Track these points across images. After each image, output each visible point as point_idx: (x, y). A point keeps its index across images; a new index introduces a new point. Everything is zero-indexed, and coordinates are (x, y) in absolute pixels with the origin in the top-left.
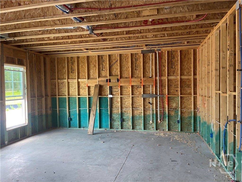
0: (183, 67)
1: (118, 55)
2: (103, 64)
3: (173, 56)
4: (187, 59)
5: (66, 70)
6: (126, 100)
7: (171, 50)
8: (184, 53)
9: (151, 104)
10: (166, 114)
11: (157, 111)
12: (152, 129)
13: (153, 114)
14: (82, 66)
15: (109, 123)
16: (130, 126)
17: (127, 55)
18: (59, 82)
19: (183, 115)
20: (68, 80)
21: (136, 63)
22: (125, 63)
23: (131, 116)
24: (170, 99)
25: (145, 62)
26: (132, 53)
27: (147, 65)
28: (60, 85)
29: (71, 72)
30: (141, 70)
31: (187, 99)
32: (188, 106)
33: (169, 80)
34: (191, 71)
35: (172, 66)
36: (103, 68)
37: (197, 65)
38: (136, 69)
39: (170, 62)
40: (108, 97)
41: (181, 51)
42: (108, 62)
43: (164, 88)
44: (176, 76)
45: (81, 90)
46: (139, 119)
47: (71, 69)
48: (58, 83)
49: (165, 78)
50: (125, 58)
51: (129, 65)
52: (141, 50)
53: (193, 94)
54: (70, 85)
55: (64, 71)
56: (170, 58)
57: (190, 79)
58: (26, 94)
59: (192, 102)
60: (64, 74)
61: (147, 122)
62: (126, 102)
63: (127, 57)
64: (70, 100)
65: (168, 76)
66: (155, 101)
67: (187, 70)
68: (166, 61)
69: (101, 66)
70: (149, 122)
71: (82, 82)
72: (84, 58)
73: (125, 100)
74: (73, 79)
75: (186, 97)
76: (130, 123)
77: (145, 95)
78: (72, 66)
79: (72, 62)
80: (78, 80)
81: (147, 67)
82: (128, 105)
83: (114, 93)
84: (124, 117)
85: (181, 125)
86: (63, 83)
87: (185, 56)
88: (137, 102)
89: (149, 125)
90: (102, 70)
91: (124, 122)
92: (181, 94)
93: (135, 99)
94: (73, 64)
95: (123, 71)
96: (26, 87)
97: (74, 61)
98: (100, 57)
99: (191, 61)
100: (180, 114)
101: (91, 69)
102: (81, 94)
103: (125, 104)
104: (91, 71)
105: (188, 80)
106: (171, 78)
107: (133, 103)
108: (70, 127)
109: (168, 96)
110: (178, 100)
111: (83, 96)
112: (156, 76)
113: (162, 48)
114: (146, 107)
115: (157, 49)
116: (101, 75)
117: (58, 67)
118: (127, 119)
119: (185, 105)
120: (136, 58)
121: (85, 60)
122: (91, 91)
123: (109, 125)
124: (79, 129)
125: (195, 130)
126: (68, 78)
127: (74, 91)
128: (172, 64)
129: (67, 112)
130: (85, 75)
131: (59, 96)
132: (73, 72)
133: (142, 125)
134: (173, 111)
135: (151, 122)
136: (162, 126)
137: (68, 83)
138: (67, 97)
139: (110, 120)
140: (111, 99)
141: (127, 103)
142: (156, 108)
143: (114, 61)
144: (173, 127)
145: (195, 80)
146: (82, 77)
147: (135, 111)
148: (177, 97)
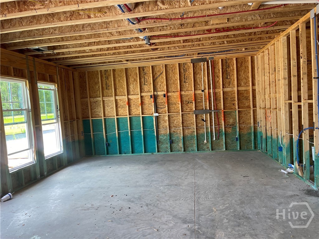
0: (240, 77)
1: (163, 66)
2: (145, 78)
3: (228, 65)
4: (243, 68)
5: (99, 87)
6: (175, 118)
7: (225, 58)
8: (239, 61)
9: (205, 121)
10: (222, 131)
11: (212, 129)
12: (206, 149)
13: (207, 133)
14: (119, 80)
15: (156, 146)
16: (181, 148)
17: (174, 65)
18: (92, 101)
19: (242, 131)
20: (102, 98)
21: (185, 75)
22: (172, 75)
23: (182, 136)
24: (226, 114)
25: (196, 72)
26: (179, 63)
27: (198, 76)
28: (93, 105)
29: (105, 88)
30: (191, 82)
31: (246, 113)
32: (247, 121)
33: (225, 92)
34: (249, 81)
35: (227, 76)
36: (145, 82)
37: (255, 74)
38: (185, 82)
39: (224, 72)
40: (153, 116)
41: (237, 59)
42: (151, 75)
43: (219, 102)
44: (232, 87)
45: (119, 109)
46: (191, 139)
47: (106, 84)
48: (91, 103)
49: (219, 91)
50: (171, 69)
51: (177, 77)
52: (191, 59)
53: (252, 106)
54: (106, 105)
55: (97, 87)
56: (225, 67)
57: (249, 90)
58: (59, 116)
59: (251, 116)
60: (98, 90)
61: (201, 142)
62: (175, 120)
63: (174, 67)
64: (107, 121)
65: (223, 87)
66: (210, 118)
67: (244, 81)
68: (220, 71)
69: (143, 80)
70: (203, 141)
71: (120, 100)
72: (121, 71)
73: (173, 118)
74: (108, 96)
75: (245, 111)
76: (181, 145)
77: (197, 112)
78: (106, 81)
79: (106, 76)
80: (115, 98)
81: (198, 79)
82: (177, 124)
83: (160, 111)
84: (174, 138)
85: (240, 143)
86: (97, 102)
87: (241, 65)
88: (188, 120)
89: (203, 145)
90: (145, 84)
91: (174, 144)
92: (238, 108)
93: (185, 116)
94: (107, 78)
95: (170, 84)
96: (59, 109)
97: (109, 75)
98: (141, 69)
99: (248, 70)
100: (238, 130)
101: (131, 84)
102: (119, 114)
103: (173, 123)
104: (131, 87)
105: (246, 92)
106: (226, 90)
107: (183, 122)
108: (108, 154)
109: (225, 111)
110: (235, 114)
111: (123, 116)
112: (209, 88)
113: (215, 56)
114: (199, 125)
115: (209, 58)
116: (143, 90)
117: (89, 83)
118: (177, 140)
119: (243, 120)
120: (185, 68)
121: (122, 74)
122: (132, 110)
123: (156, 148)
124: (120, 155)
125: (255, 147)
126: (103, 96)
127: (111, 111)
128: (227, 74)
129: (104, 136)
130: (123, 91)
131: (92, 117)
132: (108, 88)
133: (195, 145)
134: (230, 127)
135: (205, 141)
136: (218, 146)
137: (103, 101)
138: (103, 118)
139: (157, 142)
140: (157, 118)
141: (175, 122)
142: (211, 125)
143: (159, 74)
144: (231, 146)
145: (254, 91)
146: (120, 94)
147: (186, 131)
148: (234, 112)
